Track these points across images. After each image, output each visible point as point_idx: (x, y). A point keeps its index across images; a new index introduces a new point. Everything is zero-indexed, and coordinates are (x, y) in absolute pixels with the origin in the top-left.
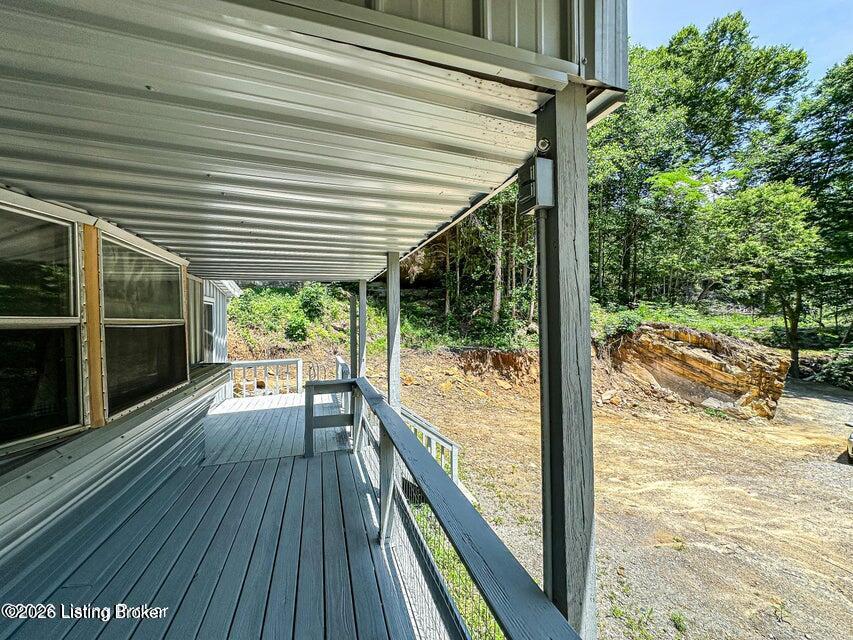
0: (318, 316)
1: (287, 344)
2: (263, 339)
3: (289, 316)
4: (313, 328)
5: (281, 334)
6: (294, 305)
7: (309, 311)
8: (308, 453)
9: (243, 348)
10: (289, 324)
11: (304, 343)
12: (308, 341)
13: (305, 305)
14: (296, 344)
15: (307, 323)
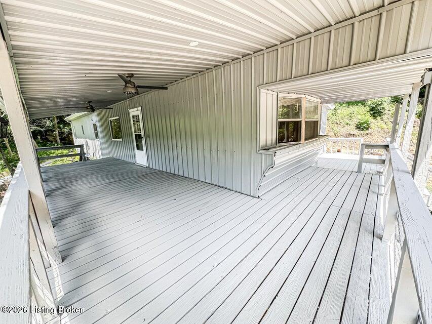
0: (380, 116)
1: (356, 132)
2: (342, 129)
3: (359, 117)
4: (375, 124)
5: (353, 127)
6: (363, 110)
7: (374, 113)
8: (359, 171)
9: (331, 133)
10: (358, 121)
11: (367, 132)
12: (370, 131)
13: (372, 109)
14: (362, 132)
15: (371, 120)
